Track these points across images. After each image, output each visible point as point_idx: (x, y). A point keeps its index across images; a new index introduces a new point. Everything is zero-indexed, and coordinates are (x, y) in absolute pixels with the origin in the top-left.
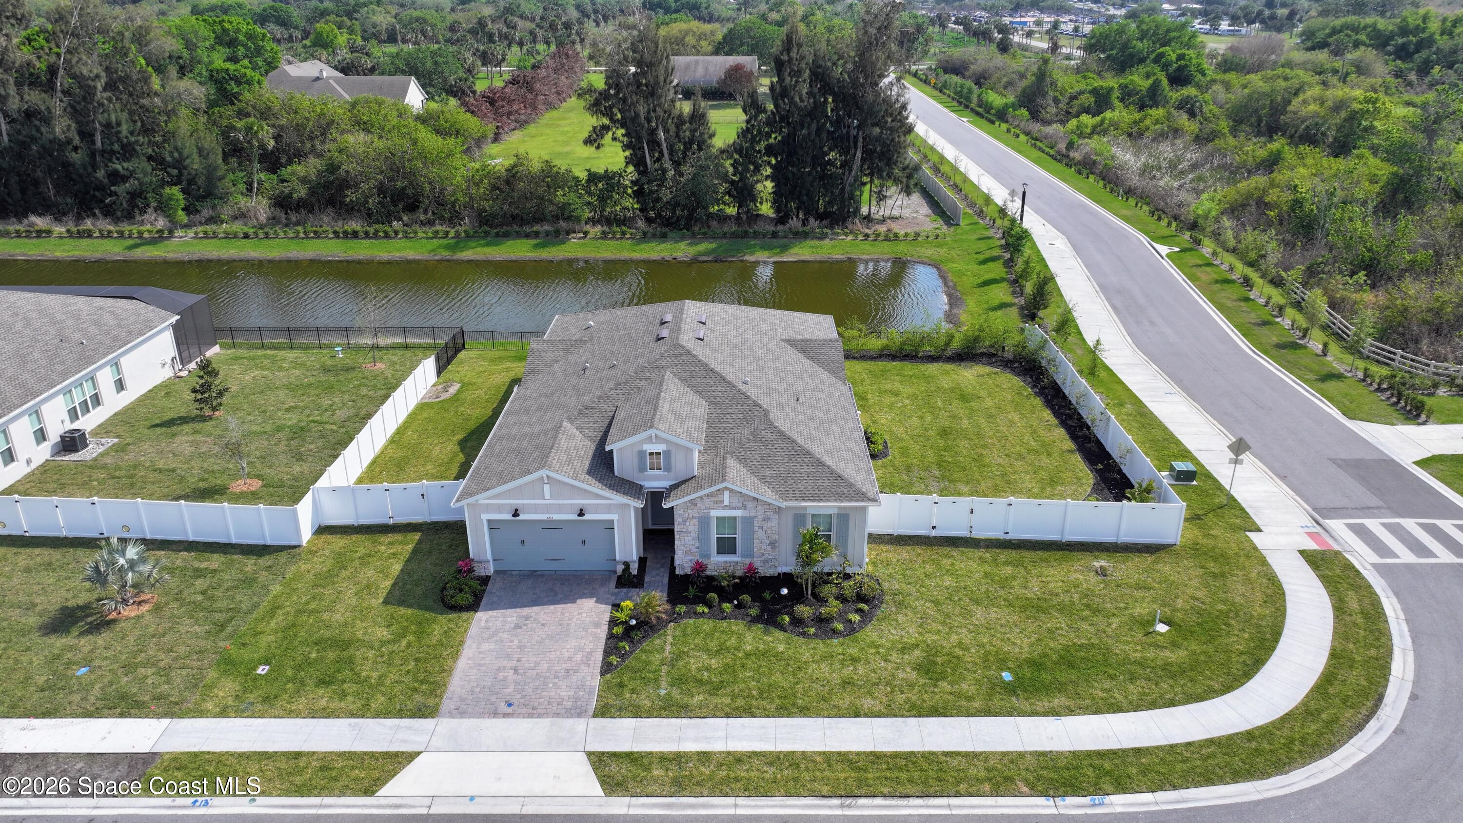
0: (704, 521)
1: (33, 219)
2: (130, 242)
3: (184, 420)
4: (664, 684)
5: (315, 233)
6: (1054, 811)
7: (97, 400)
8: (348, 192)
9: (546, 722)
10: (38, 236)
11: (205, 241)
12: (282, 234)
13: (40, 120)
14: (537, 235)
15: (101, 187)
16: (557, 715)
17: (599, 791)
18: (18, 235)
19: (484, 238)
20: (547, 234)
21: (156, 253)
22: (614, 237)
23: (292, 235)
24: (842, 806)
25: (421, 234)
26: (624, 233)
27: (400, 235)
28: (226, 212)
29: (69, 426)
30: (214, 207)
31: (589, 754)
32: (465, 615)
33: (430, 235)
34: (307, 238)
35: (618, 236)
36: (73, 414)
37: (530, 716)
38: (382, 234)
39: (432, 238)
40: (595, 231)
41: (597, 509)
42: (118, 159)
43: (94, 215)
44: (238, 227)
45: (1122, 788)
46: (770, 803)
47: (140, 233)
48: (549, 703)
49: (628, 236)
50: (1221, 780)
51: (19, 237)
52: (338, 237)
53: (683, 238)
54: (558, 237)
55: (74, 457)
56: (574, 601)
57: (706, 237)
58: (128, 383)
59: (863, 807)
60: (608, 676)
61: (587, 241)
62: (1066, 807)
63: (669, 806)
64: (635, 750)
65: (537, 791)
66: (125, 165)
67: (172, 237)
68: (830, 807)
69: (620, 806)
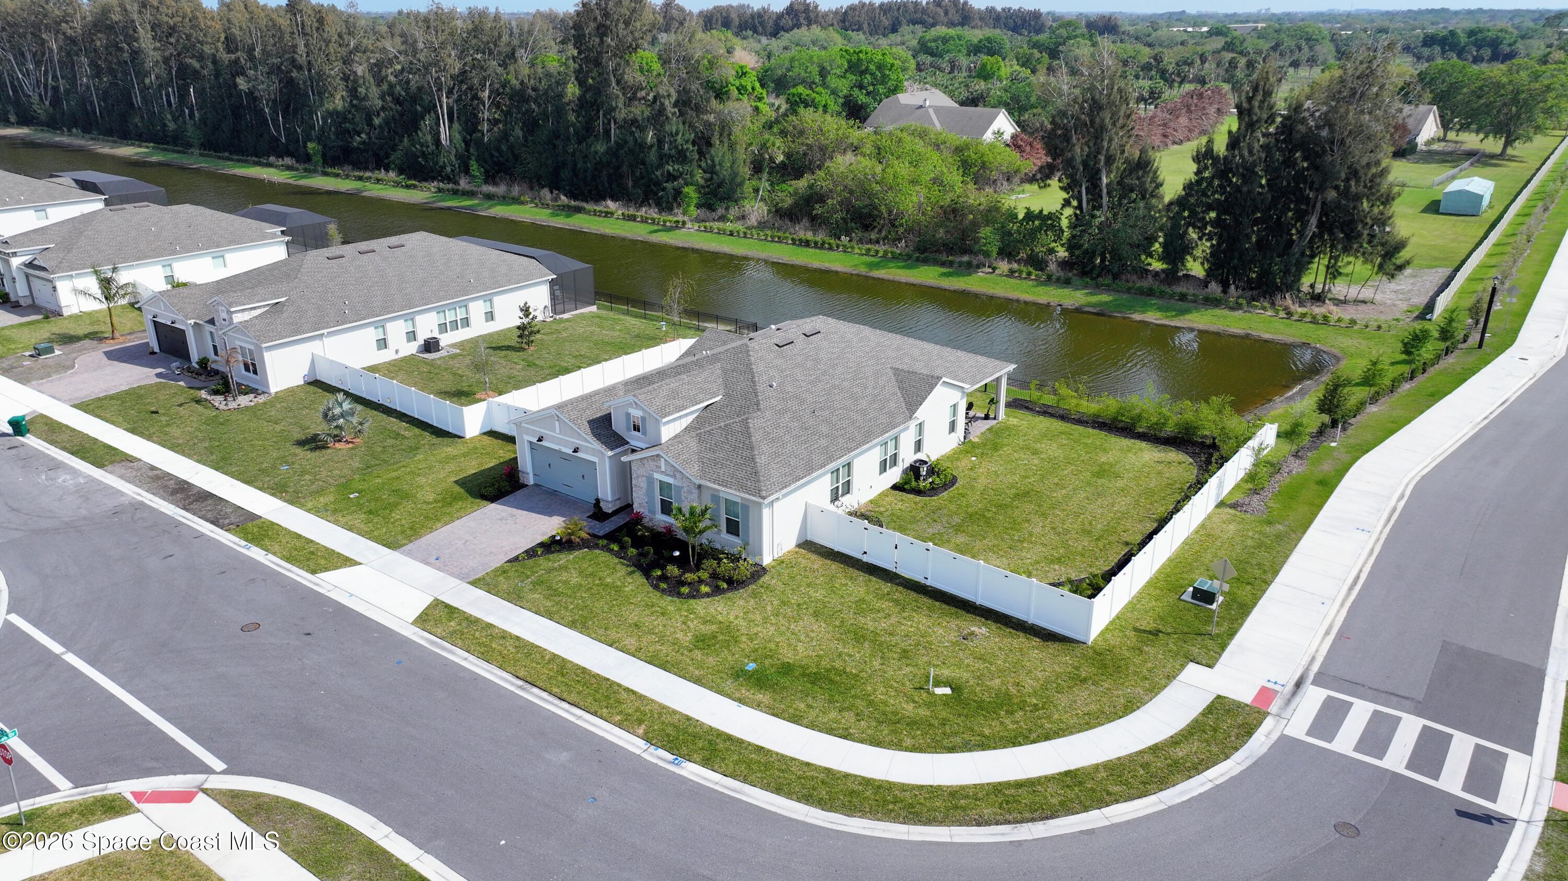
0: (650, 480)
1: (610, 203)
2: (656, 227)
3: (508, 348)
4: (529, 580)
5: (779, 238)
6: (638, 752)
7: (466, 322)
8: (817, 206)
9: (441, 575)
10: (606, 216)
11: (704, 234)
12: (756, 236)
13: (636, 128)
14: (951, 264)
15: (658, 184)
16: (452, 574)
17: (413, 619)
18: (595, 213)
19: (905, 260)
20: (960, 264)
21: (664, 238)
22: (1020, 277)
23: (763, 238)
24: (520, 687)
25: (857, 251)
26: (1029, 274)
27: (841, 249)
28: (734, 212)
29: (436, 334)
30: (727, 209)
31: (435, 600)
32: (485, 503)
33: (864, 252)
34: (773, 241)
35: (1024, 275)
36: (443, 328)
37: (438, 569)
38: (827, 246)
39: (863, 255)
40: (1004, 266)
41: (587, 450)
42: (673, 162)
43: (650, 205)
44: (739, 226)
45: (706, 763)
46: (485, 667)
47: (665, 222)
48: (457, 566)
49: (1033, 277)
50: (789, 795)
51: (595, 215)
52: (794, 244)
53: (1085, 287)
54: (970, 268)
55: (426, 356)
56: (550, 516)
57: (1108, 289)
58: (497, 315)
59: (532, 693)
61: (993, 276)
62: (651, 754)
63: (432, 643)
64: (461, 608)
66: (676, 167)
67: (683, 227)
68: (513, 684)
69: (411, 631)
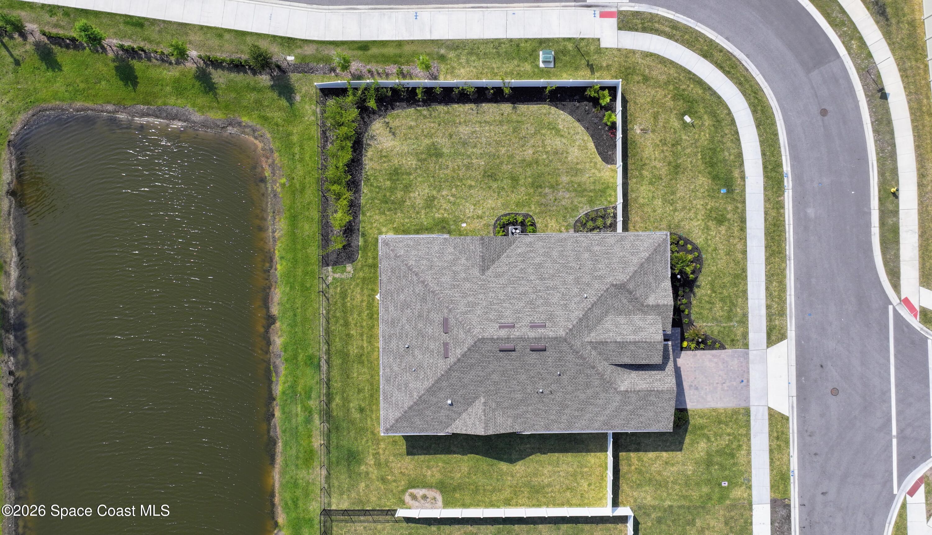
4: (732, 324)
6: (791, 191)
9: (751, 366)
16: (748, 363)
17: (786, 341)
24: (790, 260)
31: (768, 347)
32: (689, 412)
37: (748, 372)
48: (742, 366)
60: (727, 346)
62: (788, 186)
64: (765, 331)
65: (786, 362)
68: (790, 264)
69: (791, 333)
